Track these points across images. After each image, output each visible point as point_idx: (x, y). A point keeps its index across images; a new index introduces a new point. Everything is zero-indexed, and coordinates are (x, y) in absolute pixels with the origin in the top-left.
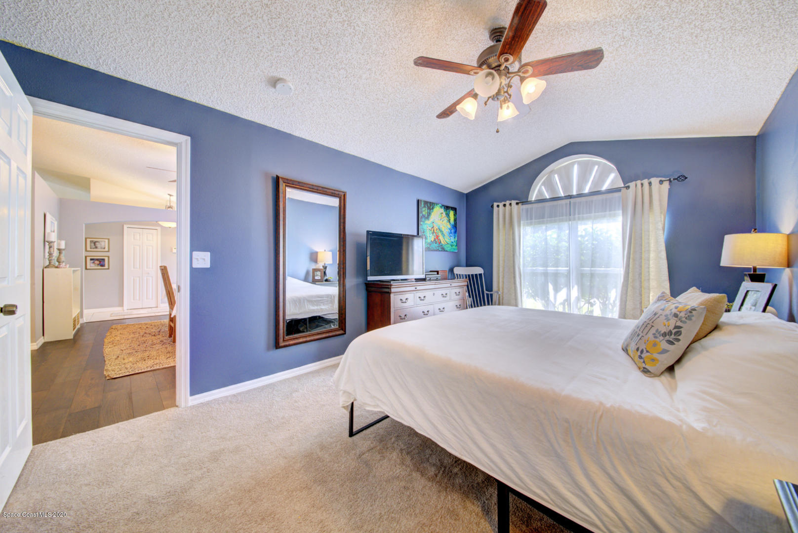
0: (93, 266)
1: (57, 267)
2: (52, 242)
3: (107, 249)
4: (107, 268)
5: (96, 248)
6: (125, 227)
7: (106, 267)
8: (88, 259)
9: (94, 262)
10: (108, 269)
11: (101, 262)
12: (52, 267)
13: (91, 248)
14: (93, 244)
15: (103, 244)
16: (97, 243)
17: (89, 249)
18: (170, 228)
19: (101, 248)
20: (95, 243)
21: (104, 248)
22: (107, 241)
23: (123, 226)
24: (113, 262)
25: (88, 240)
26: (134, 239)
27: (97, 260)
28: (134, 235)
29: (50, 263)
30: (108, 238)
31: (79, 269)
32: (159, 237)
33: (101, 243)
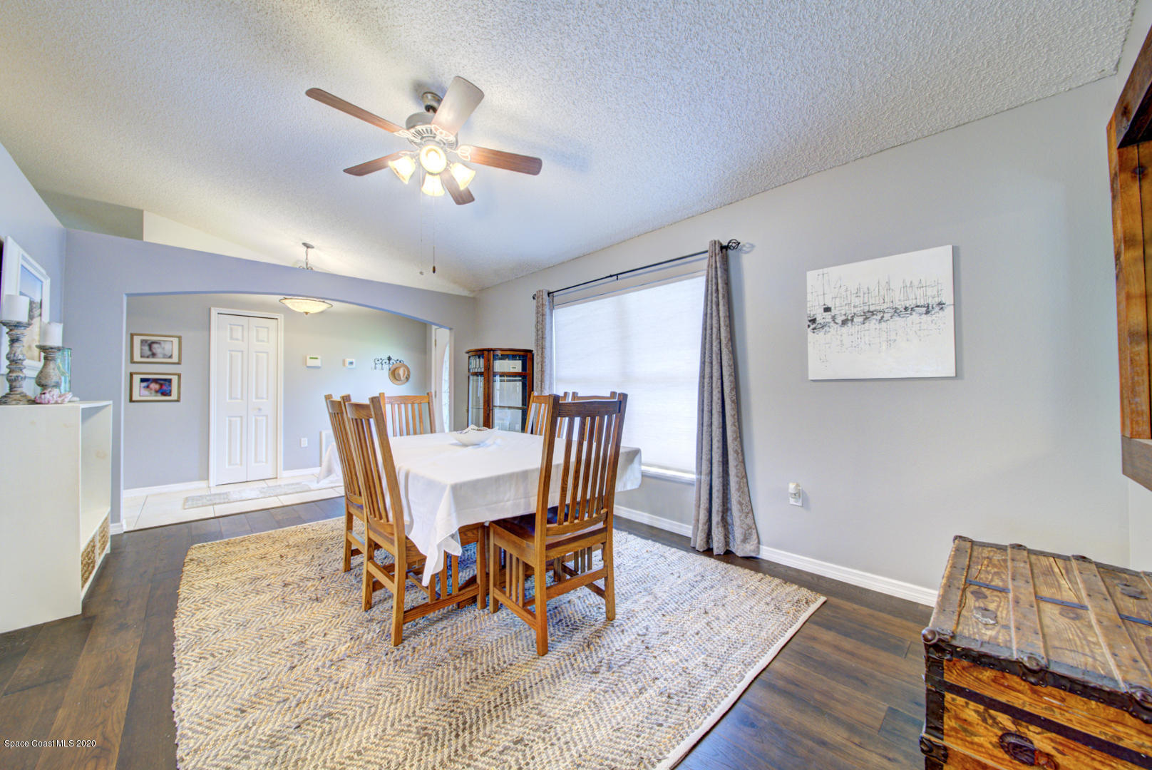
0: (147, 395)
1: (34, 402)
2: (18, 325)
3: (175, 359)
4: (176, 398)
5: (154, 355)
6: (214, 312)
7: (174, 396)
8: (137, 379)
9: (148, 387)
10: (178, 401)
11: (163, 386)
12: (18, 402)
13: (142, 357)
14: (146, 348)
15: (167, 347)
16: (155, 346)
17: (137, 357)
18: (307, 313)
19: (165, 356)
20: (151, 345)
21: (171, 357)
22: (176, 341)
23: (210, 309)
24: (186, 387)
25: (137, 340)
26: (232, 338)
27: (156, 381)
28: (231, 329)
29: (11, 388)
30: (179, 334)
31: (111, 402)
32: (282, 334)
33: (163, 345)
